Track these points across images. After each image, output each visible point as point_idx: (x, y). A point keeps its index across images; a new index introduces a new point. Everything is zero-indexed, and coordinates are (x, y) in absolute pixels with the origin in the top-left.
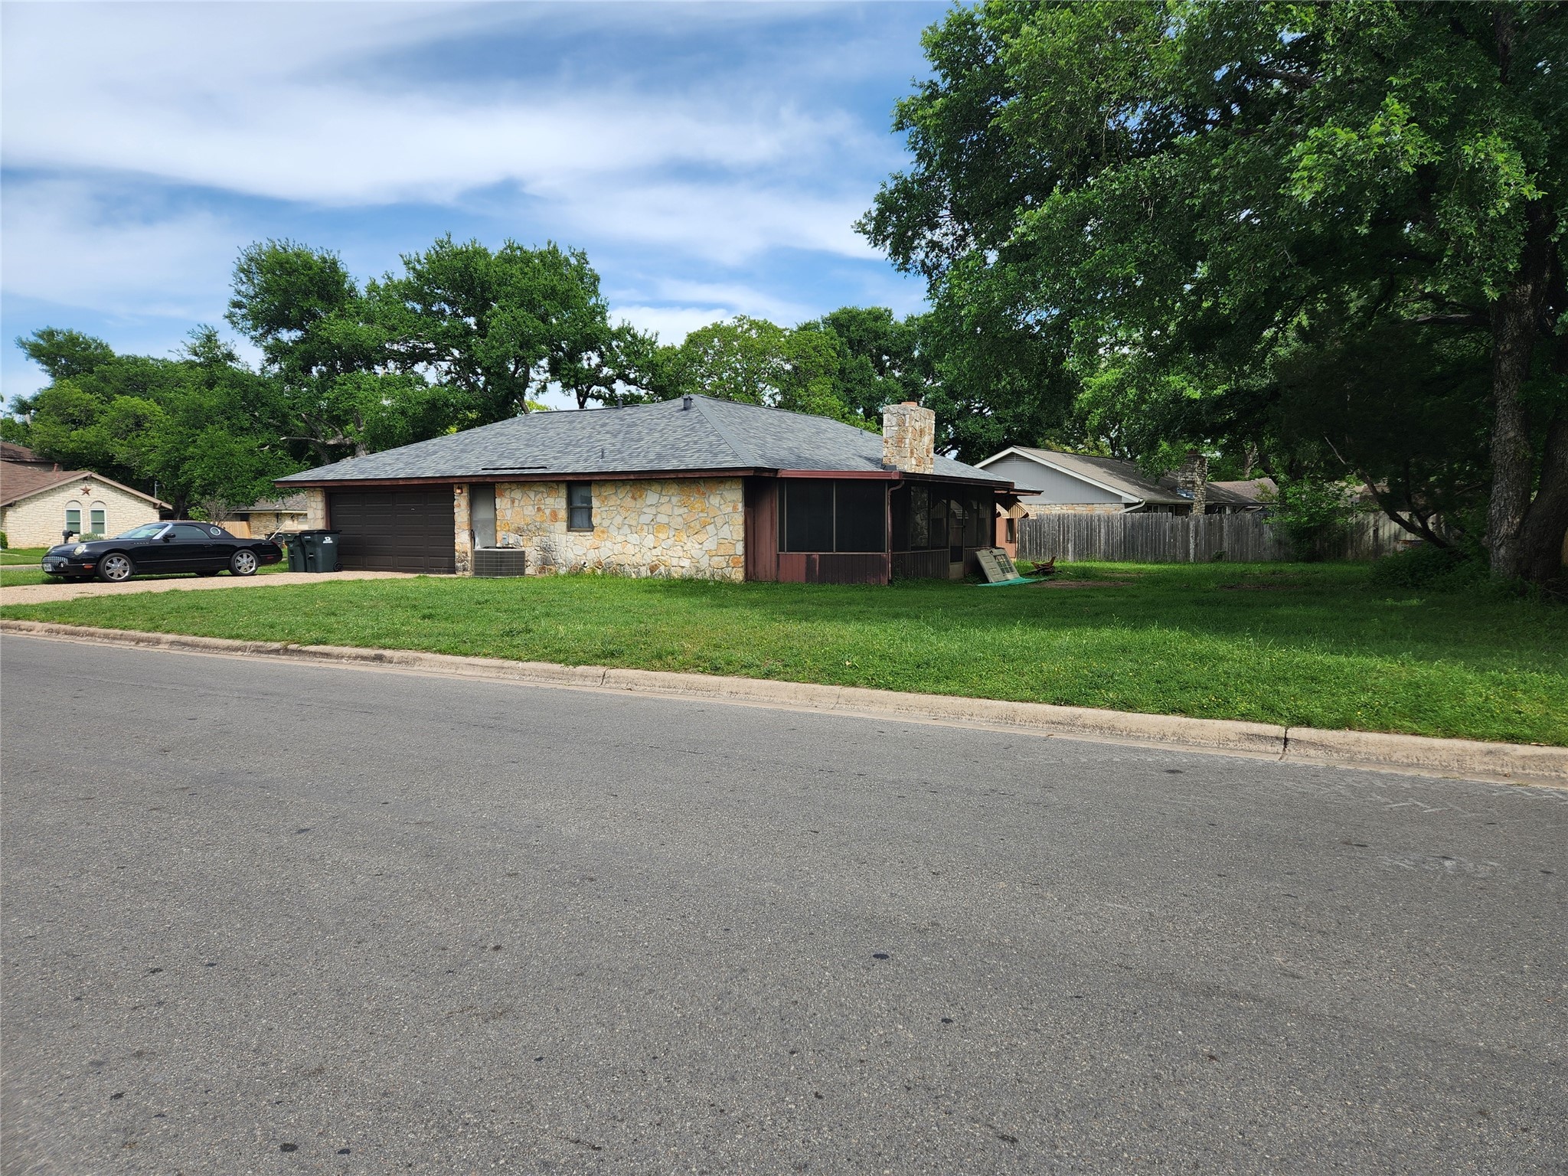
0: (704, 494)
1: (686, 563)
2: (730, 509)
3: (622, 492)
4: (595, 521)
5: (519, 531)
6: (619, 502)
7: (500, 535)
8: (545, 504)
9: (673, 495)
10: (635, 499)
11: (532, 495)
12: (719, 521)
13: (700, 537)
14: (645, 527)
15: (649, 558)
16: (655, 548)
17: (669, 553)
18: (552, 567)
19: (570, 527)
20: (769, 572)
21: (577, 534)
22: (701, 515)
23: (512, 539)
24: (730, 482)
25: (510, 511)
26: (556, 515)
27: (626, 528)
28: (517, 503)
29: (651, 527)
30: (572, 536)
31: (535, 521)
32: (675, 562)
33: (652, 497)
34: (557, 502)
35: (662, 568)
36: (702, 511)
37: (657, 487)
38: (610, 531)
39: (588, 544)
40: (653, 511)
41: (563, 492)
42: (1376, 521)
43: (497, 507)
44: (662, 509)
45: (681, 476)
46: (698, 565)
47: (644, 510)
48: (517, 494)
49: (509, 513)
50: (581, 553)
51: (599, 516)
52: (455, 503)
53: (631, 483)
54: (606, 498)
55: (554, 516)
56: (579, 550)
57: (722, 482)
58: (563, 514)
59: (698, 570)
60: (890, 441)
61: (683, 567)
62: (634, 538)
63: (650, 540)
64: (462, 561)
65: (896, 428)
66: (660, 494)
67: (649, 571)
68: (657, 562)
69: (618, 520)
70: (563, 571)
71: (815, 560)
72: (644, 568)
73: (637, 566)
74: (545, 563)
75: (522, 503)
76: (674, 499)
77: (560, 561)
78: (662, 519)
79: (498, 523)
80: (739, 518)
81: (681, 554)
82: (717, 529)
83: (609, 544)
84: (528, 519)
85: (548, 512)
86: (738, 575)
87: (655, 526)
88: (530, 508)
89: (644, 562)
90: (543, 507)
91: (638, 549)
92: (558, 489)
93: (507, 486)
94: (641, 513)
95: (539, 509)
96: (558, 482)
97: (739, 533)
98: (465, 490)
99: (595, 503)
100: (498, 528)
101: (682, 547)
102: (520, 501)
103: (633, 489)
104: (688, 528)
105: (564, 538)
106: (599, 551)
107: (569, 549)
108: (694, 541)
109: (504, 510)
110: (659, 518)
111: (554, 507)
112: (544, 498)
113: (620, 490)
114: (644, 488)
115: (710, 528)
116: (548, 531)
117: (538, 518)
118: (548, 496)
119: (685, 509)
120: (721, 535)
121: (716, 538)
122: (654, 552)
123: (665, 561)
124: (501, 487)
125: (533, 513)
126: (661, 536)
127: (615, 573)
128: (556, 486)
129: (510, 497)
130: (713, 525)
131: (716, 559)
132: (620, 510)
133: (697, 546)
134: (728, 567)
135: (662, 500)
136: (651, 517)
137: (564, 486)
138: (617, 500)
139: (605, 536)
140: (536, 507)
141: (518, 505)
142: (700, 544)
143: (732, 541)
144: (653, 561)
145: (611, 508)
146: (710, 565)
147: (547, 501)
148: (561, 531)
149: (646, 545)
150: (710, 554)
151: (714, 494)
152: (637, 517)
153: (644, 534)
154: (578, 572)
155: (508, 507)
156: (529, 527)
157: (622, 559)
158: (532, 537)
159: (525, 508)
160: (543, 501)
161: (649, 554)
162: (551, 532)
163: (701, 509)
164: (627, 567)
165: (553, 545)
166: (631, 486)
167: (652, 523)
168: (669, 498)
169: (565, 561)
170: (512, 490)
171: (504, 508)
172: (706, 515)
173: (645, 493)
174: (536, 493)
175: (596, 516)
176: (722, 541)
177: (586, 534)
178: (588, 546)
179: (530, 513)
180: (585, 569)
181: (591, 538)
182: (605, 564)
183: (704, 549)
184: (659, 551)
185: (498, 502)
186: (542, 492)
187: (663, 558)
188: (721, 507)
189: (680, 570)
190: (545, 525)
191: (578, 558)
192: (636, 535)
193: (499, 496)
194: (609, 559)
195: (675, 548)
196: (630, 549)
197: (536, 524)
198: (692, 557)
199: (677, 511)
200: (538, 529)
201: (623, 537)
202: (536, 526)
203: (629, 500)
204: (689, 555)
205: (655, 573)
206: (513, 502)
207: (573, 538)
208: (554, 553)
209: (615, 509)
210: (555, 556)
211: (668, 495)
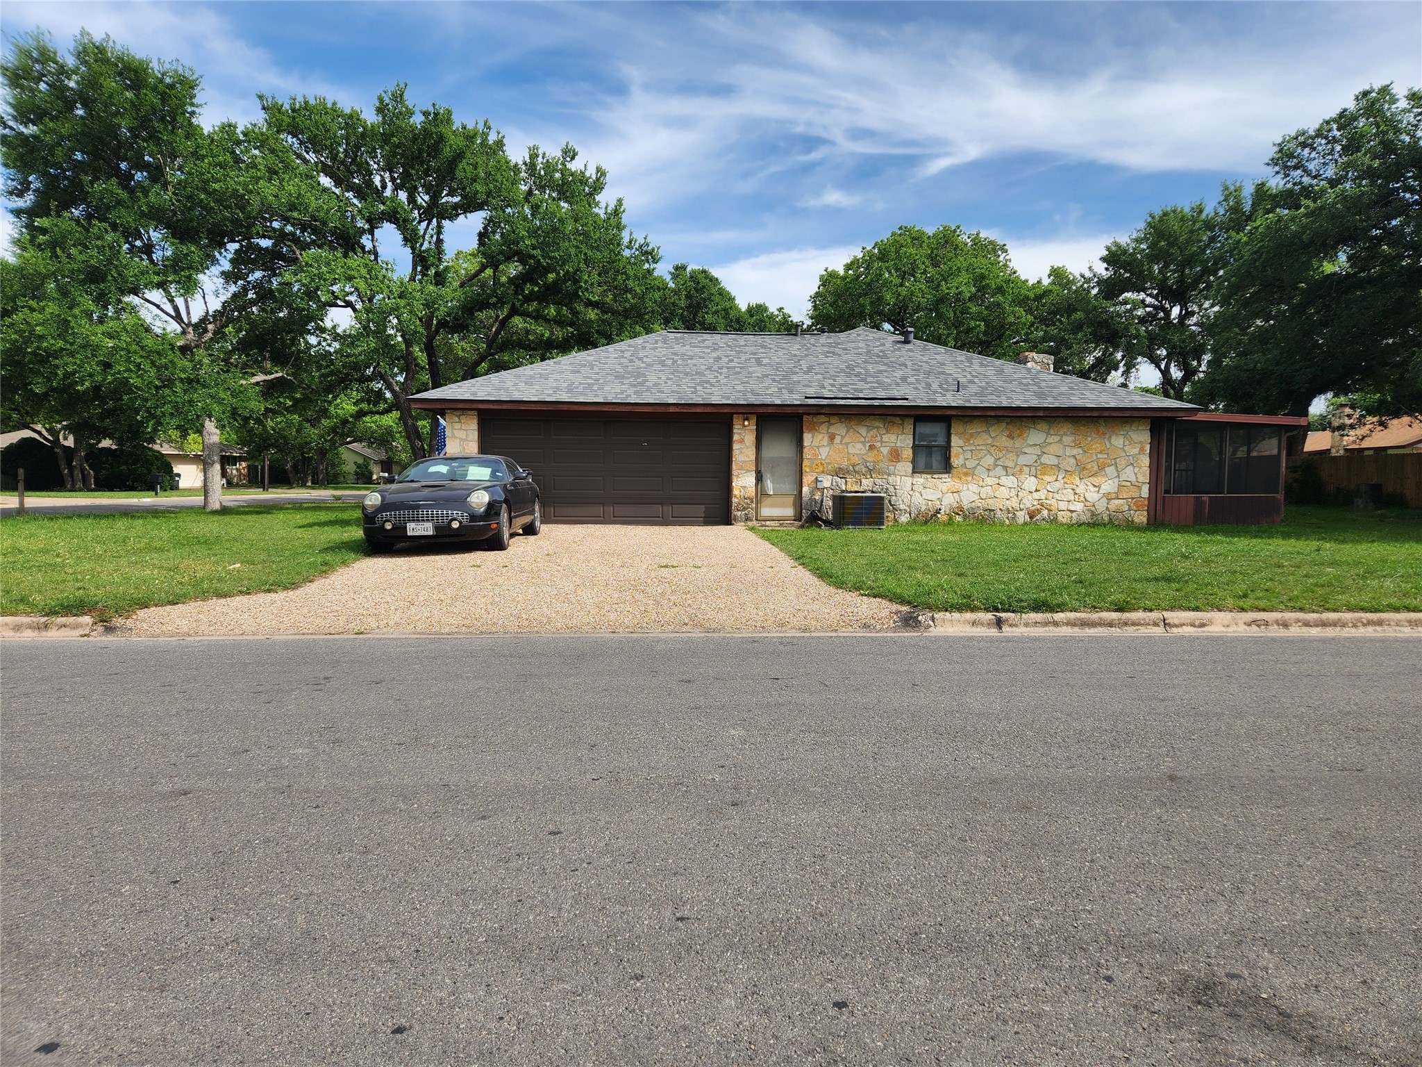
0: (1104, 434)
1: (1079, 507)
2: (1136, 451)
3: (995, 430)
4: (955, 461)
5: (840, 472)
6: (990, 441)
7: (808, 479)
8: (882, 441)
9: (1065, 434)
10: (1013, 438)
11: (863, 431)
12: (1122, 463)
13: (1096, 480)
14: (1026, 469)
15: (1029, 502)
16: (1036, 491)
17: (1056, 495)
18: (891, 514)
19: (916, 469)
21: (929, 476)
22: (1099, 456)
23: (826, 482)
24: (1137, 423)
25: (827, 449)
26: (898, 455)
27: (999, 471)
28: (838, 439)
29: (1033, 469)
30: (920, 480)
31: (866, 461)
32: (1063, 506)
33: (1036, 436)
34: (902, 440)
35: (1045, 513)
36: (1101, 452)
37: (1043, 426)
38: (976, 472)
39: (944, 487)
40: (1037, 451)
41: (909, 428)
43: (804, 444)
44: (1051, 449)
46: (1093, 509)
47: (1026, 450)
48: (839, 429)
49: (824, 452)
50: (934, 498)
51: (961, 456)
52: (736, 437)
53: (1009, 420)
54: (972, 435)
55: (895, 456)
56: (930, 494)
57: (1126, 422)
58: (908, 453)
59: (1093, 514)
61: (1072, 511)
62: (1010, 481)
63: (1031, 483)
64: (744, 509)
66: (1048, 434)
67: (1027, 517)
68: (1039, 507)
69: (989, 460)
70: (904, 519)
71: (1204, 502)
72: (1022, 513)
73: (1011, 512)
75: (846, 440)
76: (1068, 440)
77: (902, 507)
78: (1048, 460)
79: (805, 463)
80: (1146, 461)
81: (1071, 498)
82: (1117, 471)
83: (973, 487)
84: (855, 460)
85: (885, 451)
86: (1141, 517)
87: (1039, 470)
88: (859, 446)
89: (1022, 506)
90: (879, 444)
91: (1014, 493)
92: (902, 424)
93: (823, 419)
94: (1020, 453)
95: (872, 447)
96: (903, 417)
97: (1144, 475)
98: (754, 421)
99: (956, 441)
100: (806, 469)
101: (1073, 490)
102: (843, 437)
103: (1010, 427)
104: (1082, 470)
105: (908, 480)
106: (959, 496)
107: (917, 494)
108: (1089, 484)
109: (818, 447)
110: (1046, 459)
111: (893, 445)
112: (881, 435)
113: (993, 428)
114: (1026, 427)
115: (1110, 470)
116: (886, 473)
117: (870, 458)
118: (887, 432)
119: (1080, 449)
120: (1123, 477)
121: (1116, 480)
122: (1036, 495)
123: (1050, 505)
124: (815, 420)
125: (864, 452)
126: (1047, 478)
127: (982, 519)
128: (903, 421)
129: (828, 432)
130: (1113, 467)
131: (1117, 502)
132: (992, 450)
133: (1092, 488)
134: (1129, 510)
135: (1050, 440)
136: (1035, 457)
137: (912, 421)
138: (987, 439)
139: (970, 478)
140: (868, 445)
141: (841, 442)
142: (1095, 486)
143: (1136, 484)
144: (1034, 505)
145: (978, 448)
146: (1107, 508)
147: (886, 438)
148: (903, 473)
149: (1026, 488)
150: (1109, 497)
151: (1117, 435)
152: (1015, 458)
153: (1022, 477)
154: (928, 519)
155: (825, 443)
156: (857, 469)
157: (992, 504)
158: (860, 480)
159: (850, 445)
160: (879, 438)
161: (1030, 497)
162: (889, 475)
163: (1099, 450)
164: (999, 512)
165: (891, 489)
166: (1008, 424)
167: (1035, 464)
168: (1059, 438)
169: (909, 506)
170: (831, 424)
171: (817, 444)
172: (1106, 456)
173: (1027, 432)
174: (869, 428)
175: (957, 456)
176: (1124, 483)
177: (940, 476)
178: (945, 490)
179: (858, 452)
180: (939, 515)
181: (949, 480)
182: (968, 510)
183: (1101, 491)
184: (1042, 495)
185: (807, 437)
186: (878, 428)
187: (1047, 501)
188: (1125, 448)
189: (1069, 514)
190: (881, 465)
191: (930, 503)
192: (1012, 477)
193: (810, 431)
194: (973, 504)
195: (1064, 491)
196: (1003, 492)
197: (868, 464)
198: (1086, 500)
199: (1069, 452)
200: (870, 471)
201: (994, 479)
202: (867, 467)
203: (1004, 438)
204: (1082, 499)
205: (1038, 517)
206: (832, 438)
207: (922, 480)
208: (894, 498)
209: (984, 448)
210: (895, 501)
211: (1059, 435)
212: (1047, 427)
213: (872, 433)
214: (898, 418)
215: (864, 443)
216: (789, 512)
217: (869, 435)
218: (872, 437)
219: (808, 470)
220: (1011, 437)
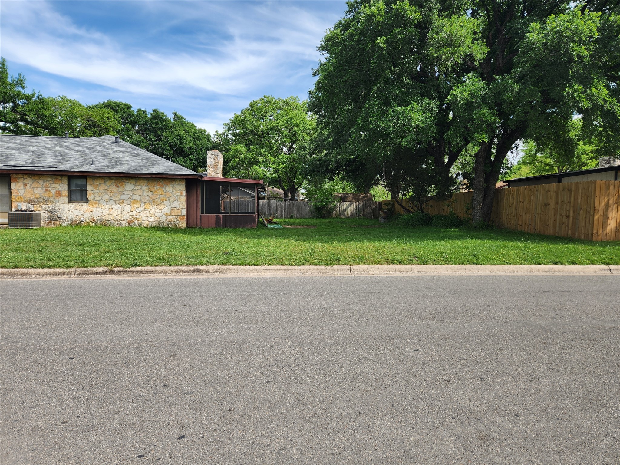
0: (162, 186)
1: (152, 219)
2: (179, 194)
3: (109, 183)
4: (89, 197)
5: (30, 202)
6: (106, 188)
7: (14, 205)
8: (51, 187)
9: (143, 185)
10: (118, 187)
11: (41, 182)
12: (172, 199)
13: (160, 207)
14: (125, 202)
15: (128, 216)
16: (131, 212)
17: (141, 214)
18: (57, 222)
19: (70, 201)
20: (196, 223)
21: (76, 204)
22: (161, 196)
23: (24, 206)
24: (178, 181)
25: (23, 191)
26: (60, 194)
27: (112, 202)
28: (28, 186)
29: (129, 201)
30: (72, 205)
31: (44, 197)
32: (144, 218)
33: (129, 186)
34: (63, 187)
35: (136, 222)
36: (162, 194)
37: (133, 181)
38: (100, 202)
39: (85, 209)
40: (131, 193)
41: (65, 181)
42: (340, 205)
43: (12, 188)
44: (137, 192)
45: (154, 176)
46: (159, 220)
47: (124, 192)
48: (29, 181)
50: (79, 214)
51: (92, 195)
53: (115, 178)
54: (97, 185)
55: (58, 194)
56: (77, 213)
57: (173, 181)
58: (65, 193)
59: (159, 223)
60: (211, 166)
61: (149, 221)
62: (117, 207)
63: (128, 208)
65: (214, 161)
66: (135, 185)
67: (127, 224)
68: (133, 219)
69: (106, 197)
70: (65, 224)
71: (220, 218)
72: (124, 222)
73: (119, 221)
74: (51, 220)
75: (33, 186)
76: (144, 188)
77: (63, 218)
78: (136, 197)
79: (13, 197)
80: (184, 198)
81: (148, 215)
82: (170, 203)
83: (99, 210)
84: (38, 196)
85: (53, 192)
86: (183, 224)
87: (131, 201)
88: (40, 189)
89: (124, 219)
90: (50, 189)
91: (119, 212)
92: (61, 179)
93: (20, 176)
94: (122, 194)
95: (46, 190)
96: (62, 176)
97: (183, 205)
99: (89, 188)
100: (13, 200)
101: (149, 211)
102: (31, 185)
103: (116, 182)
104: (153, 202)
105: (66, 206)
106: (92, 213)
107: (71, 212)
108: (157, 209)
109: (19, 189)
110: (134, 197)
111: (57, 189)
112: (50, 184)
113: (107, 182)
114: (124, 182)
115: (167, 203)
116: (54, 202)
117: (46, 195)
118: (54, 183)
119: (151, 193)
120: (173, 206)
121: (170, 207)
122: (131, 214)
123: (138, 218)
124: (16, 176)
125: (42, 192)
126: (136, 206)
127: (104, 224)
128: (62, 178)
129: (23, 183)
130: (168, 201)
131: (170, 217)
132: (108, 192)
133: (158, 211)
134: (177, 221)
135: (136, 188)
136: (129, 196)
137: (66, 178)
138: (105, 187)
139: (97, 205)
140: (44, 189)
141: (30, 187)
142: (160, 210)
143: (179, 209)
144: (130, 218)
145: (101, 191)
146: (166, 220)
147: (53, 186)
148: (64, 203)
149: (126, 210)
150: (166, 215)
151: (169, 186)
152: (119, 196)
153: (124, 205)
154: (77, 224)
155: (22, 188)
156: (39, 200)
157: (109, 217)
158: (41, 205)
159: (35, 189)
160: (50, 186)
161: (127, 215)
162: (56, 203)
163: (160, 193)
164: (113, 222)
165: (57, 210)
166: (115, 180)
167: (130, 199)
168: (140, 187)
169: (67, 218)
170: (24, 178)
171: (18, 188)
172: (164, 196)
173: (125, 184)
174: (44, 181)
175: (90, 195)
176: (173, 209)
177: (82, 204)
178: (85, 210)
179: (39, 192)
180: (82, 223)
181: (87, 206)
182: (97, 220)
183: (162, 212)
184: (134, 213)
185: (13, 185)
186: (49, 181)
187: (136, 216)
188: (173, 192)
189: (148, 222)
190: (52, 199)
191: (77, 217)
192: (118, 205)
193: (14, 182)
194: (100, 217)
195: (144, 212)
196: (114, 212)
197: (45, 198)
198: (155, 216)
199: (146, 194)
200: (46, 201)
201: (109, 206)
202: (44, 199)
203: (114, 187)
204: (153, 215)
205: (132, 224)
206: (25, 185)
207: (73, 206)
208: (59, 214)
209: (104, 191)
210: (60, 216)
211: (140, 186)
212: (135, 182)
213: (46, 183)
214: (59, 177)
215: (42, 188)
216: (6, 220)
217: (44, 184)
218: (46, 185)
219: (14, 200)
220: (117, 186)
